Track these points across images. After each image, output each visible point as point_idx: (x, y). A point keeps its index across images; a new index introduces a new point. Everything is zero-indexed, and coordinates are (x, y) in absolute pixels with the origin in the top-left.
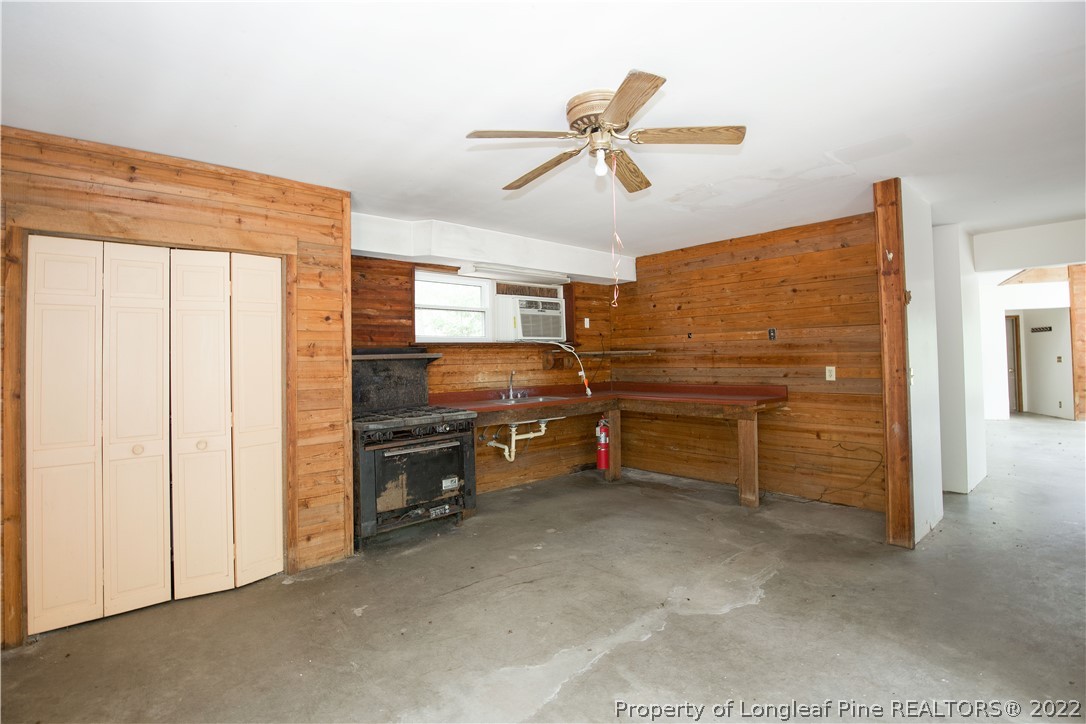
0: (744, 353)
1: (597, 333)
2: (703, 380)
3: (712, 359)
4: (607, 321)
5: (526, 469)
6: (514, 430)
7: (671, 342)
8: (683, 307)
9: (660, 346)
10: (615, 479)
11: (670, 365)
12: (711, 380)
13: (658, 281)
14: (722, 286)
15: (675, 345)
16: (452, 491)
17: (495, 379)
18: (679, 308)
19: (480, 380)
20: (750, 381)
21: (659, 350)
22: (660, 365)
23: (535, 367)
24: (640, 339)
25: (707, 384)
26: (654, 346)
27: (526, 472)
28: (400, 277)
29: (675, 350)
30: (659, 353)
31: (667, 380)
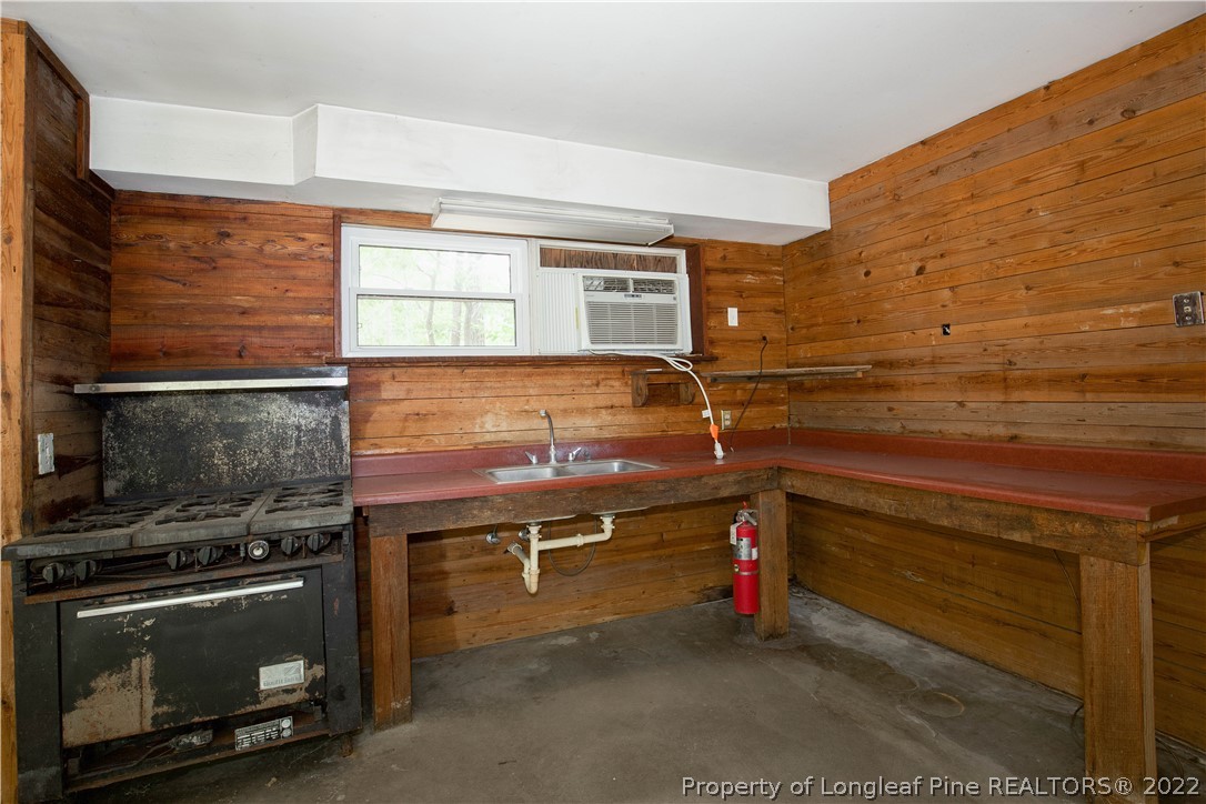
0: (1095, 364)
1: (756, 335)
2: (982, 430)
3: (1003, 380)
4: (777, 312)
5: (595, 596)
6: (534, 530)
7: (904, 346)
8: (929, 268)
9: (881, 356)
10: (773, 635)
11: (903, 395)
12: (1000, 430)
13: (874, 220)
14: (1026, 205)
15: (912, 353)
16: (289, 691)
17: (522, 424)
18: (920, 271)
19: (489, 426)
20: (1114, 436)
21: (878, 364)
22: (882, 396)
23: (616, 401)
24: (840, 343)
25: (991, 439)
26: (867, 356)
27: (595, 602)
28: (307, 235)
29: (912, 363)
30: (878, 372)
31: (897, 427)
